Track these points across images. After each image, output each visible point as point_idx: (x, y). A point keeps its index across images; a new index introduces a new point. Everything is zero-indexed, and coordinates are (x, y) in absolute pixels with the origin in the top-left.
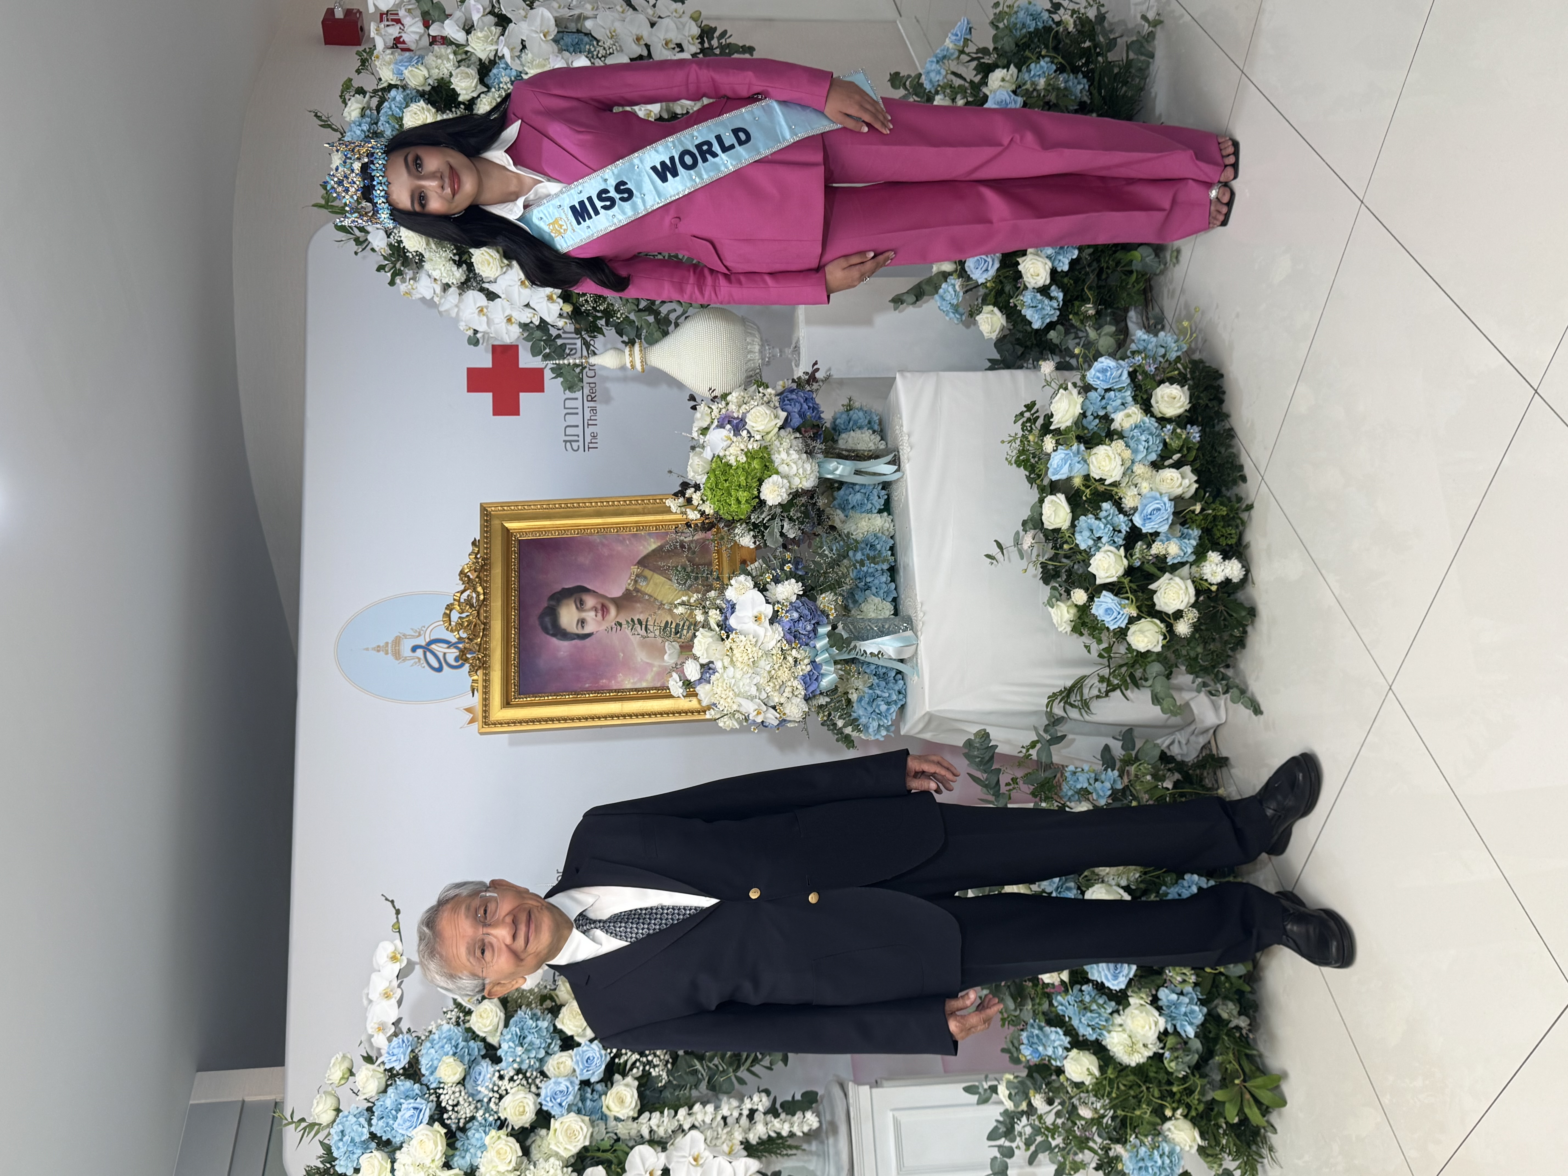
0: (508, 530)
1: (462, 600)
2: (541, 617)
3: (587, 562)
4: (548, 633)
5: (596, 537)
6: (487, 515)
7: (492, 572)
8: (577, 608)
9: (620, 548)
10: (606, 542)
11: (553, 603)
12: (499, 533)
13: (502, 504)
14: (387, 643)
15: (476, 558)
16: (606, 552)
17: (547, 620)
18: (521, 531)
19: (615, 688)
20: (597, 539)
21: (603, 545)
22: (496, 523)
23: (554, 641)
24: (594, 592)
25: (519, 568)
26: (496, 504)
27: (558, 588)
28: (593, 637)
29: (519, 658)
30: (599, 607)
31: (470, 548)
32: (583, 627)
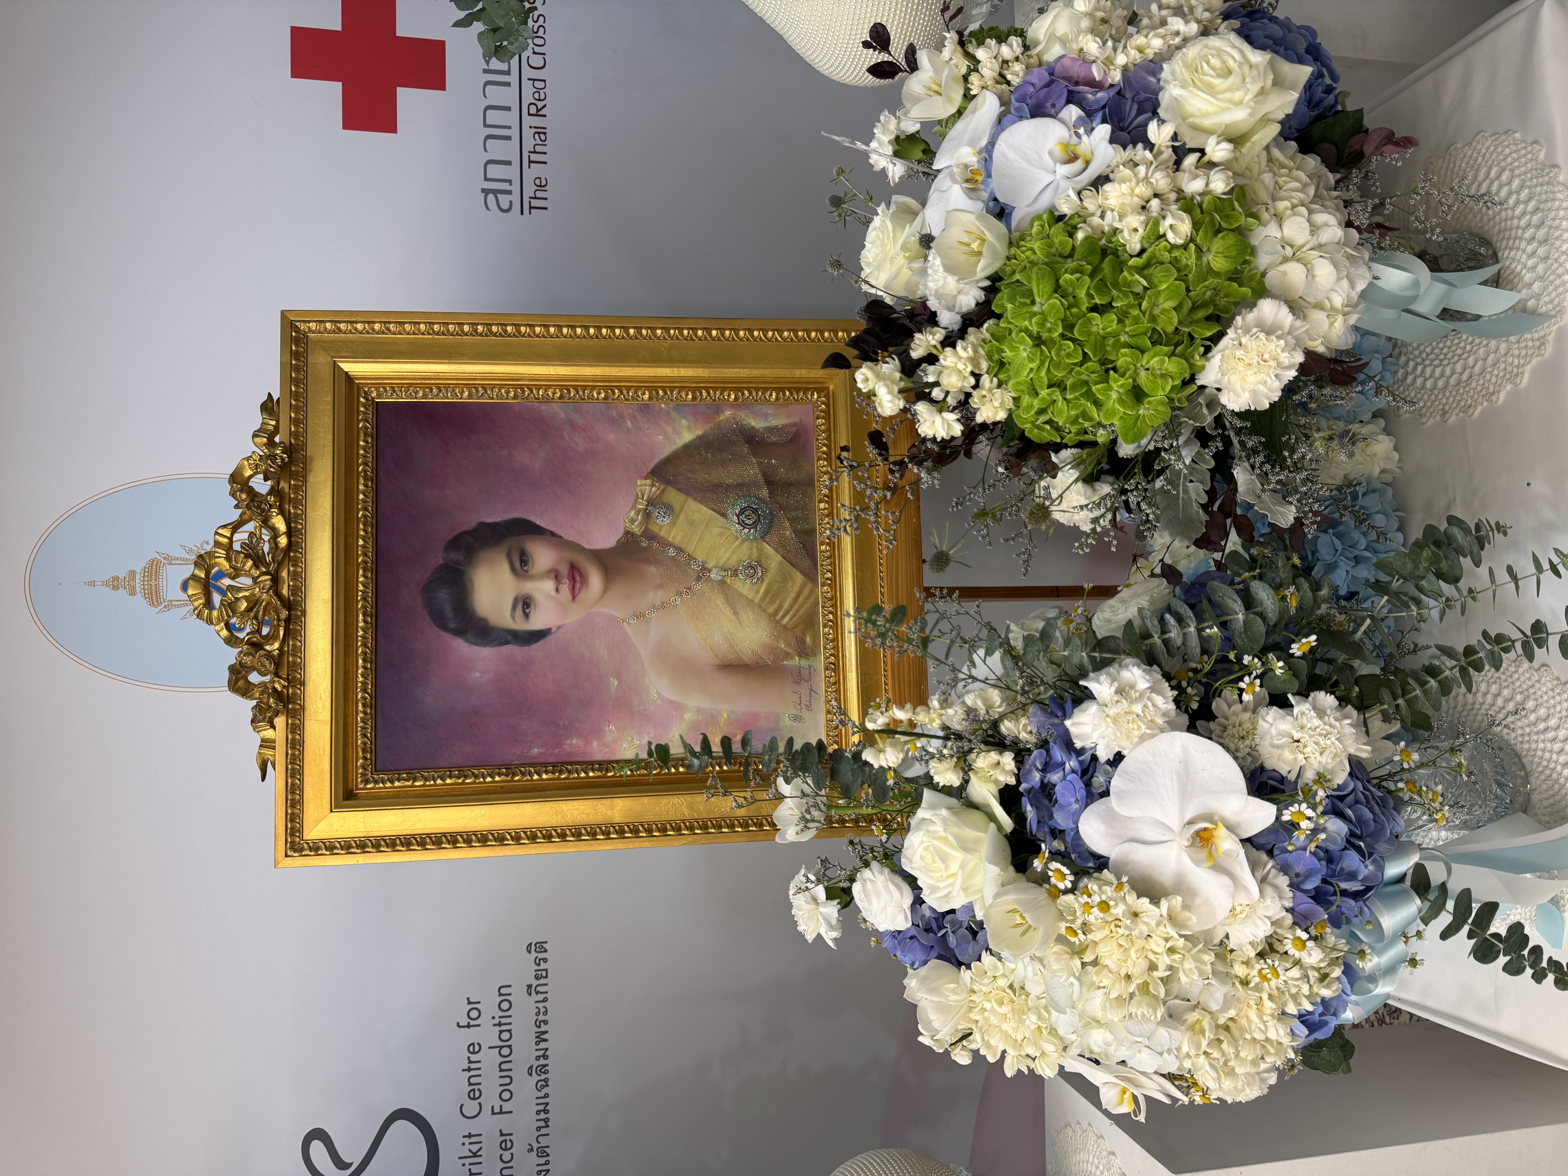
0: (349, 378)
1: (237, 546)
2: (429, 589)
3: (537, 465)
4: (444, 627)
5: (556, 407)
6: (297, 341)
7: (311, 478)
8: (513, 570)
9: (611, 436)
10: (580, 421)
11: (455, 556)
12: (328, 387)
13: (336, 317)
14: (132, 573)
15: (271, 444)
16: (580, 443)
17: (443, 595)
18: (379, 382)
19: (599, 757)
20: (559, 411)
21: (572, 425)
22: (319, 360)
23: (461, 647)
24: (553, 534)
25: (377, 470)
26: (320, 317)
27: (469, 522)
28: (548, 639)
29: (375, 685)
30: (564, 570)
31: (256, 420)
32: (527, 615)
